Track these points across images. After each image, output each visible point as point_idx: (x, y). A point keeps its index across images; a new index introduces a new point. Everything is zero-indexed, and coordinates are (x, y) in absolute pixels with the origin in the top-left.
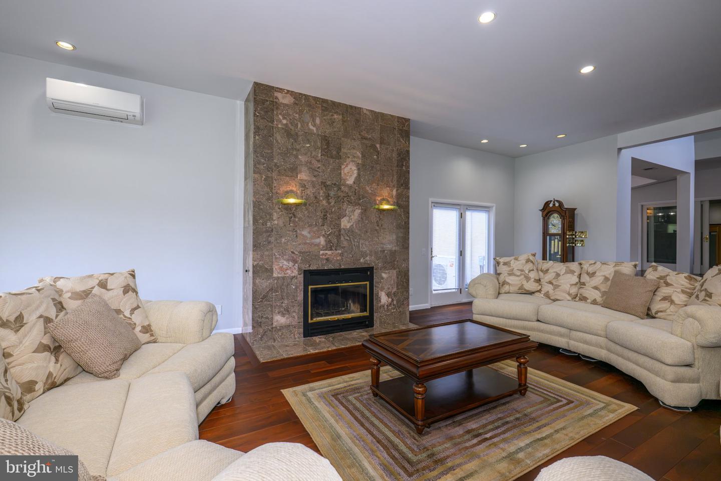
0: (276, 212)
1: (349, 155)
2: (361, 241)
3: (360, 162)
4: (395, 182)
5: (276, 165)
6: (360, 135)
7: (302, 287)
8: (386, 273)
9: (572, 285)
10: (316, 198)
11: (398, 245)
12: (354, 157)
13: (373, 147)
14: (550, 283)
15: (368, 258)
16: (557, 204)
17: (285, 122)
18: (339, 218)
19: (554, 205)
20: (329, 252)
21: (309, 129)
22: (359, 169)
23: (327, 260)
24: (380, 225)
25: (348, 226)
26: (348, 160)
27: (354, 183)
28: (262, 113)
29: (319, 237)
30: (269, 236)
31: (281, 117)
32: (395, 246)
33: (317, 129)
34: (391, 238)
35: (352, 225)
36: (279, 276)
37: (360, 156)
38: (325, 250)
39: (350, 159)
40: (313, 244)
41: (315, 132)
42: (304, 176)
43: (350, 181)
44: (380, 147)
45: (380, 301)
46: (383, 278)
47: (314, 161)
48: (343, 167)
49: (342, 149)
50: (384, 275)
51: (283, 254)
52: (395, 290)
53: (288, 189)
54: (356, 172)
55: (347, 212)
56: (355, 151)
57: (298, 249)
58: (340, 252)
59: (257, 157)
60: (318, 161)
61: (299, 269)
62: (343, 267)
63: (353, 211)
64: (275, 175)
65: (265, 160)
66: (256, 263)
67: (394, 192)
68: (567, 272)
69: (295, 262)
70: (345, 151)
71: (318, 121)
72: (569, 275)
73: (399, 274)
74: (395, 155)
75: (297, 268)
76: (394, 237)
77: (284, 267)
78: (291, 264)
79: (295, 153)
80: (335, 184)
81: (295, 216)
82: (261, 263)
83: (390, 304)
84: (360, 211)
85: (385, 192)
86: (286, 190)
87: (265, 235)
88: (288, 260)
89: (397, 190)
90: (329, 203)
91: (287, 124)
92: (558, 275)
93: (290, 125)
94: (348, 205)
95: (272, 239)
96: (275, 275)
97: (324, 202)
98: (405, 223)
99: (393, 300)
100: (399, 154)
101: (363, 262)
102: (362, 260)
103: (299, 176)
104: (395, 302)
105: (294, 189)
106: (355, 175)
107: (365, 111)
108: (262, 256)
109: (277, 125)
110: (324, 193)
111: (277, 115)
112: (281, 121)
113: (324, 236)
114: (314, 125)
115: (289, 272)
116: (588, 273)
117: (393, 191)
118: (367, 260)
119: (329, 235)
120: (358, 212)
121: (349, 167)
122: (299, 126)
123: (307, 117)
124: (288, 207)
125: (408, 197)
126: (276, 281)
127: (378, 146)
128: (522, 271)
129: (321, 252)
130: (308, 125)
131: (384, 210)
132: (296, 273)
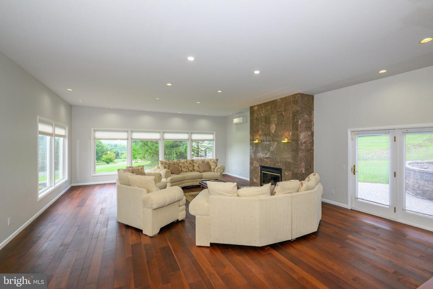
0: (254, 145)
2: (277, 157)
3: (276, 123)
4: (291, 128)
5: (254, 130)
6: (276, 111)
7: (260, 171)
8: (287, 172)
10: (263, 140)
12: (274, 121)
13: (282, 114)
15: (279, 164)
17: (256, 116)
18: (270, 147)
20: (267, 160)
22: (276, 126)
23: (266, 162)
24: (284, 150)
25: (273, 149)
26: (272, 123)
27: (274, 132)
28: (251, 115)
29: (264, 154)
32: (291, 160)
34: (289, 156)
37: (277, 120)
40: (262, 156)
41: (263, 116)
42: (260, 133)
43: (273, 132)
44: (284, 113)
46: (285, 174)
47: (263, 127)
48: (270, 126)
49: (271, 120)
51: (256, 159)
54: (275, 127)
55: (272, 144)
56: (275, 119)
57: (259, 158)
58: (270, 160)
59: (250, 129)
60: (264, 126)
61: (259, 165)
62: (271, 166)
63: (274, 144)
64: (254, 134)
65: (252, 129)
69: (258, 162)
71: (263, 112)
73: (293, 174)
74: (291, 115)
76: (291, 155)
77: (256, 163)
79: (258, 125)
80: (268, 134)
81: (258, 146)
85: (287, 134)
86: (256, 138)
87: (252, 153)
89: (292, 132)
94: (272, 141)
95: (254, 154)
96: (254, 165)
97: (265, 141)
98: (296, 148)
100: (293, 114)
101: (278, 166)
105: (258, 137)
106: (275, 129)
107: (278, 100)
108: (251, 159)
111: (254, 114)
112: (255, 116)
115: (257, 165)
117: (290, 133)
118: (279, 165)
119: (267, 153)
120: (276, 144)
121: (273, 126)
122: (259, 115)
123: (261, 112)
124: (257, 144)
126: (254, 167)
127: (283, 113)
129: (265, 160)
131: (285, 143)
132: (258, 166)
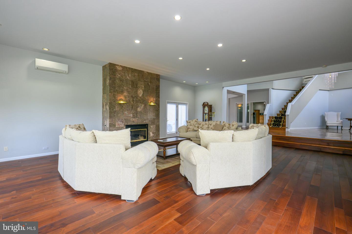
0: (116, 106)
1: (140, 87)
2: (144, 115)
3: (143, 89)
4: (155, 96)
5: (116, 90)
6: (144, 80)
9: (206, 128)
10: (129, 101)
11: (156, 117)
12: (142, 87)
13: (148, 84)
14: (201, 127)
15: (146, 121)
16: (207, 103)
17: (119, 76)
18: (137, 108)
19: (206, 104)
20: (134, 119)
21: (128, 78)
22: (143, 92)
23: (133, 121)
24: (150, 110)
25: (140, 110)
27: (142, 96)
28: (112, 73)
29: (130, 114)
30: (114, 114)
31: (118, 74)
33: (130, 78)
35: (141, 110)
36: (118, 127)
37: (144, 87)
38: (133, 118)
39: (141, 88)
40: (128, 116)
41: (129, 79)
42: (125, 94)
43: (140, 96)
45: (150, 135)
46: (151, 128)
47: (129, 89)
48: (138, 91)
49: (138, 85)
50: (151, 127)
51: (119, 120)
52: (155, 131)
53: (121, 98)
54: (142, 92)
55: (140, 106)
56: (142, 85)
57: (124, 118)
58: (137, 119)
59: (110, 87)
60: (130, 89)
61: (124, 124)
62: (138, 124)
63: (141, 105)
64: (116, 94)
65: (113, 88)
66: (110, 123)
67: (155, 99)
68: (205, 124)
69: (123, 122)
70: (139, 85)
71: (130, 75)
72: (206, 125)
73: (156, 126)
74: (155, 87)
75: (123, 124)
76: (154, 114)
77: (119, 124)
78: (122, 123)
79: (122, 86)
80: (136, 96)
81: (123, 107)
82: (112, 123)
83: (154, 136)
84: (144, 105)
85: (152, 99)
86: (120, 98)
87: (113, 113)
88: (120, 122)
89: (156, 99)
90: (134, 103)
91: (120, 76)
92: (203, 125)
93: (121, 77)
94: (140, 103)
95: (115, 115)
96: (116, 127)
97: (132, 102)
98: (158, 109)
99: (154, 135)
101: (145, 122)
102: (144, 122)
103: (124, 94)
104: (155, 135)
105: (122, 98)
106: (142, 94)
107: (145, 72)
108: (112, 120)
109: (117, 77)
110: (132, 99)
111: (117, 73)
112: (118, 76)
113: (132, 114)
114: (129, 77)
115: (121, 125)
116: (210, 124)
119: (134, 113)
120: (143, 106)
121: (140, 90)
122: (124, 77)
123: (126, 74)
124: (120, 104)
125: (159, 101)
126: (117, 129)
127: (149, 84)
128: (194, 124)
129: (131, 119)
130: (127, 77)
131: (151, 105)
132: (123, 126)
